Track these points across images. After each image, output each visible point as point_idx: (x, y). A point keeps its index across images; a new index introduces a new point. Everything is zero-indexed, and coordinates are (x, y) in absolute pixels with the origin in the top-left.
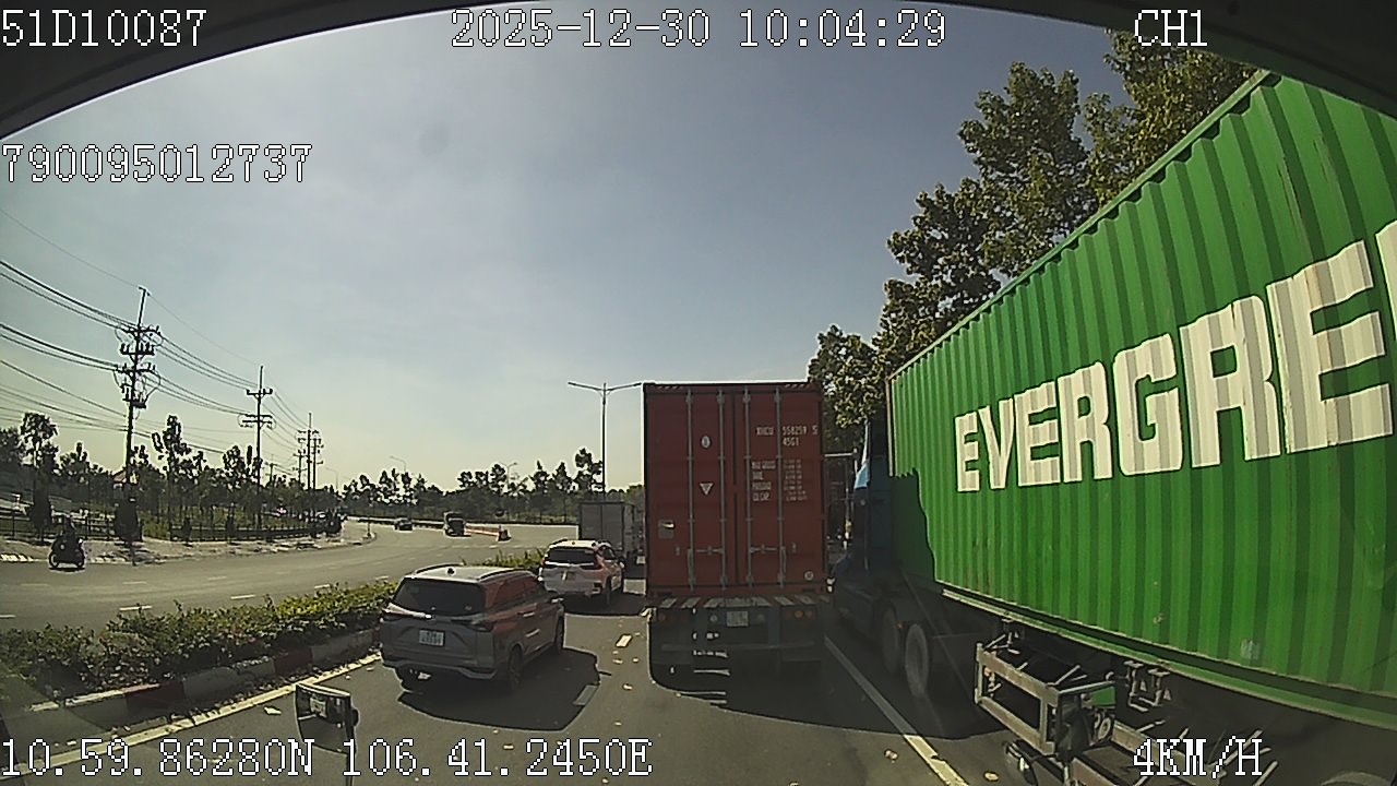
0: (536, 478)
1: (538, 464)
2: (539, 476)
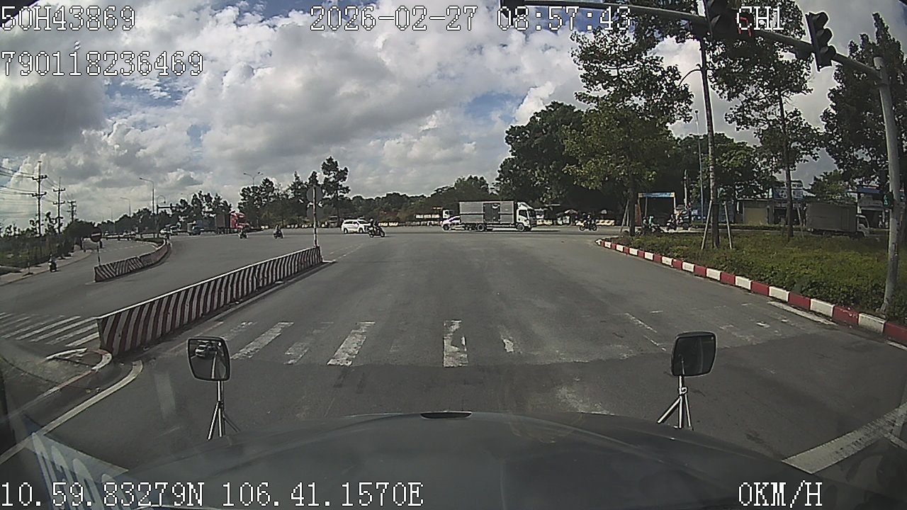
0: (294, 187)
1: (296, 175)
2: (296, 186)
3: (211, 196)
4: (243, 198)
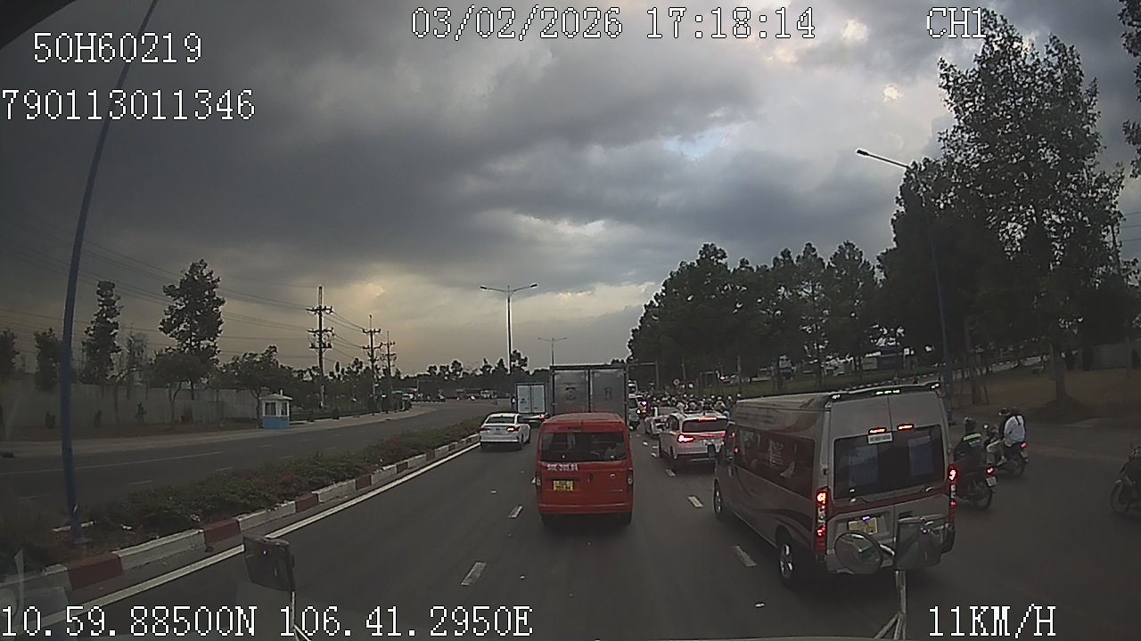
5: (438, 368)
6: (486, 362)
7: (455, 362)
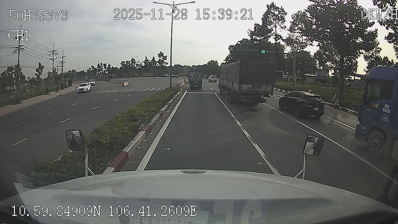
0: (145, 62)
3: (106, 64)
4: (121, 65)
5: (125, 62)
6: (146, 58)
7: (132, 59)
